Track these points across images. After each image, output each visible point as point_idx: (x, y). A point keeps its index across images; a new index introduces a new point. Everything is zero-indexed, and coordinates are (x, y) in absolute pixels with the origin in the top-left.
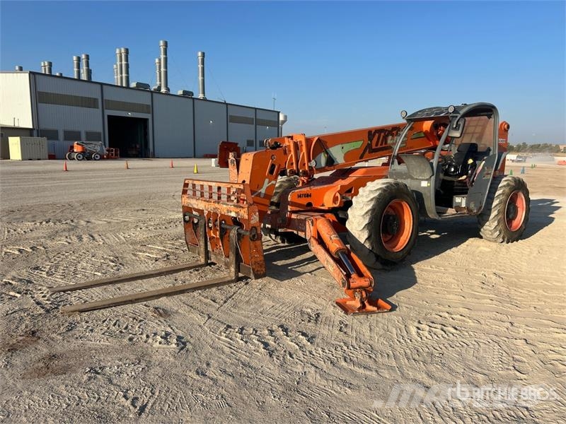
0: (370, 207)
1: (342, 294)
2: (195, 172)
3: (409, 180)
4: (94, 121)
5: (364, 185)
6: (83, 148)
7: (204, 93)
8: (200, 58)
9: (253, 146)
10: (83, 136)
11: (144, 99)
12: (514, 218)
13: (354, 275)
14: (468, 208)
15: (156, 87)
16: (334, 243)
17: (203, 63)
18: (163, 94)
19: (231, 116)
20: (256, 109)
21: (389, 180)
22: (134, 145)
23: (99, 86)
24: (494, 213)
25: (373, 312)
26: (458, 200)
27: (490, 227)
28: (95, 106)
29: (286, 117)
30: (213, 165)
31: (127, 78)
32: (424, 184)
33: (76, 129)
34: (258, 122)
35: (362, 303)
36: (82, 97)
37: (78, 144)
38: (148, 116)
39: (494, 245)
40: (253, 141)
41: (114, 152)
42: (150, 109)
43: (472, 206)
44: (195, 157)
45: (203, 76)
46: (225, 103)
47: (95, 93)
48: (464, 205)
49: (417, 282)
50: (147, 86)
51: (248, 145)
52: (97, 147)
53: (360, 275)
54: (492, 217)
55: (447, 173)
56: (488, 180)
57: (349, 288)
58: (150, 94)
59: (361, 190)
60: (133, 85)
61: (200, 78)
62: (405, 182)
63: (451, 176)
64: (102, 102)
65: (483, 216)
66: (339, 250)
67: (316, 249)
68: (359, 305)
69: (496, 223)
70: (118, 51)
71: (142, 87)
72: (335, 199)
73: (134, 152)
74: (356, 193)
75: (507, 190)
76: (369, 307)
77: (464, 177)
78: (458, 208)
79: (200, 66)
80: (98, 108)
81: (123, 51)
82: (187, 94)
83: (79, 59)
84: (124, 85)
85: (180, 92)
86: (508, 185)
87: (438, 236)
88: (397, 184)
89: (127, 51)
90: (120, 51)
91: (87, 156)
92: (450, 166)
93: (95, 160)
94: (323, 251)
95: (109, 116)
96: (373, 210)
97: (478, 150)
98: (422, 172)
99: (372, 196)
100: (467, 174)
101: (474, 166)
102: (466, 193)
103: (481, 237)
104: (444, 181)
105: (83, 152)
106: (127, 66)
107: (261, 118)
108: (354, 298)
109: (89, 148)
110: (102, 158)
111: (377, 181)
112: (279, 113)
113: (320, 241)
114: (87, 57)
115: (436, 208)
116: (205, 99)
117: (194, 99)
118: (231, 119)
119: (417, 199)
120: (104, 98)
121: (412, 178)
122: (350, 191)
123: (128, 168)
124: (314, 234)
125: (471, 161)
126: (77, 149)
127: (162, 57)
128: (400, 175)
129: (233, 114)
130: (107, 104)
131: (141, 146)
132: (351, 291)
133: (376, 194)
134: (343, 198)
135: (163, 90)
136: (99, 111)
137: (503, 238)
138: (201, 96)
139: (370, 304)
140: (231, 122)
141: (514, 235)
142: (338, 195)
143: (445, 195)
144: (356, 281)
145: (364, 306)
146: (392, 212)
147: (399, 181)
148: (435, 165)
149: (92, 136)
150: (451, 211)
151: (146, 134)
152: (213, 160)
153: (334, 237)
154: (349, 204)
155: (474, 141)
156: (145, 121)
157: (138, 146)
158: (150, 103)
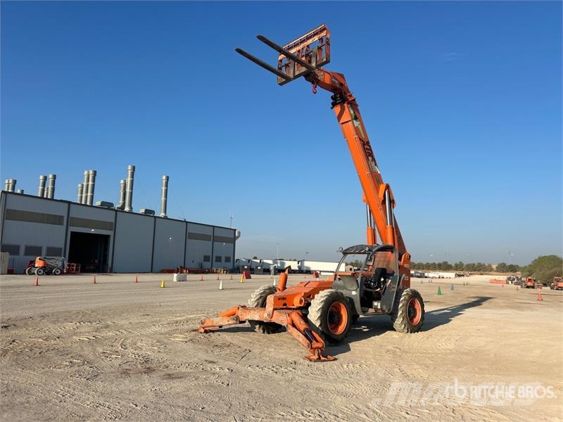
0: (321, 306)
1: (307, 352)
2: (162, 286)
3: (345, 290)
4: (58, 237)
5: (318, 293)
6: (45, 263)
7: (165, 212)
8: (164, 181)
9: (209, 261)
10: (44, 252)
11: (108, 217)
12: (415, 316)
13: (314, 342)
14: (381, 309)
15: (120, 206)
16: (302, 325)
17: (167, 186)
18: (125, 212)
19: (190, 233)
20: (214, 226)
21: (332, 290)
22: (92, 261)
23: (67, 205)
24: (400, 312)
25: (324, 361)
26: (375, 304)
27: (399, 322)
28: (60, 223)
29: (239, 233)
30: (175, 280)
31: (92, 197)
32: (354, 293)
33: (39, 245)
34: (216, 239)
35: (319, 356)
36: (48, 215)
37: (40, 259)
38: (110, 233)
39: (401, 334)
40: (209, 257)
41: (75, 268)
42: (113, 226)
43: (384, 308)
44: (152, 272)
45: (166, 196)
46: (185, 221)
47: (61, 211)
48: (379, 307)
49: (350, 350)
50: (112, 205)
51: (205, 260)
52: (58, 262)
53: (317, 341)
54: (399, 315)
55: (369, 286)
56: (394, 292)
57: (312, 348)
58: (114, 212)
59: (316, 296)
60: (97, 203)
61: (163, 199)
62: (342, 291)
63: (371, 288)
64: (68, 220)
65: (393, 314)
66: (306, 329)
67: (291, 329)
68: (317, 357)
69: (401, 319)
70: (86, 173)
71: (107, 206)
72: (301, 301)
73: (92, 268)
74: (313, 298)
75: (407, 297)
76: (322, 358)
77: (379, 289)
78: (376, 309)
79: (164, 188)
80: (63, 225)
81: (91, 172)
82: (149, 213)
83: (45, 178)
84: (88, 204)
85: (142, 211)
86: (407, 294)
87: (367, 330)
88: (336, 293)
89: (95, 173)
90: (89, 172)
91: (47, 271)
92: (371, 281)
93: (56, 275)
94: (296, 330)
95: (72, 233)
96: (323, 308)
97: (387, 272)
98: (353, 286)
99: (322, 299)
100: (380, 287)
101: (385, 282)
102: (380, 300)
103: (395, 331)
104: (366, 292)
105: (44, 268)
106: (93, 186)
107: (218, 235)
108: (314, 354)
109: (51, 262)
110: (62, 273)
111: (326, 291)
112: (235, 230)
113: (294, 325)
114: (54, 177)
115: (362, 309)
116: (166, 218)
117: (155, 217)
118: (190, 236)
119: (350, 303)
120: (70, 216)
121: (347, 289)
122: (309, 296)
123: (95, 283)
124: (290, 322)
125: (382, 279)
126: (39, 263)
127: (129, 179)
128: (339, 287)
129: (192, 232)
130: (71, 221)
131: (100, 261)
132: (312, 350)
133: (324, 298)
134: (305, 300)
135: (127, 209)
136: (63, 228)
137: (408, 329)
138: (162, 215)
139: (323, 356)
140: (189, 238)
141: (415, 329)
142: (303, 298)
143: (367, 300)
144: (315, 345)
145: (320, 358)
146: (334, 310)
147: (339, 291)
148: (359, 281)
149: (53, 252)
150: (371, 311)
151: (106, 249)
152: (175, 275)
153: (302, 322)
154: (309, 304)
155: (384, 267)
156: (107, 237)
157: (96, 261)
158: (113, 221)
